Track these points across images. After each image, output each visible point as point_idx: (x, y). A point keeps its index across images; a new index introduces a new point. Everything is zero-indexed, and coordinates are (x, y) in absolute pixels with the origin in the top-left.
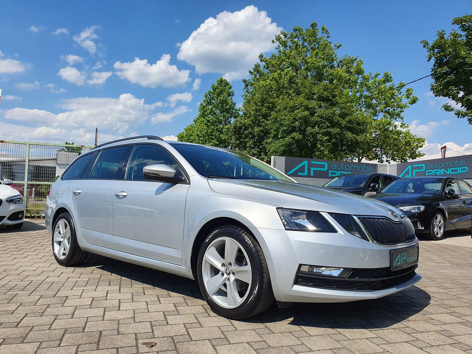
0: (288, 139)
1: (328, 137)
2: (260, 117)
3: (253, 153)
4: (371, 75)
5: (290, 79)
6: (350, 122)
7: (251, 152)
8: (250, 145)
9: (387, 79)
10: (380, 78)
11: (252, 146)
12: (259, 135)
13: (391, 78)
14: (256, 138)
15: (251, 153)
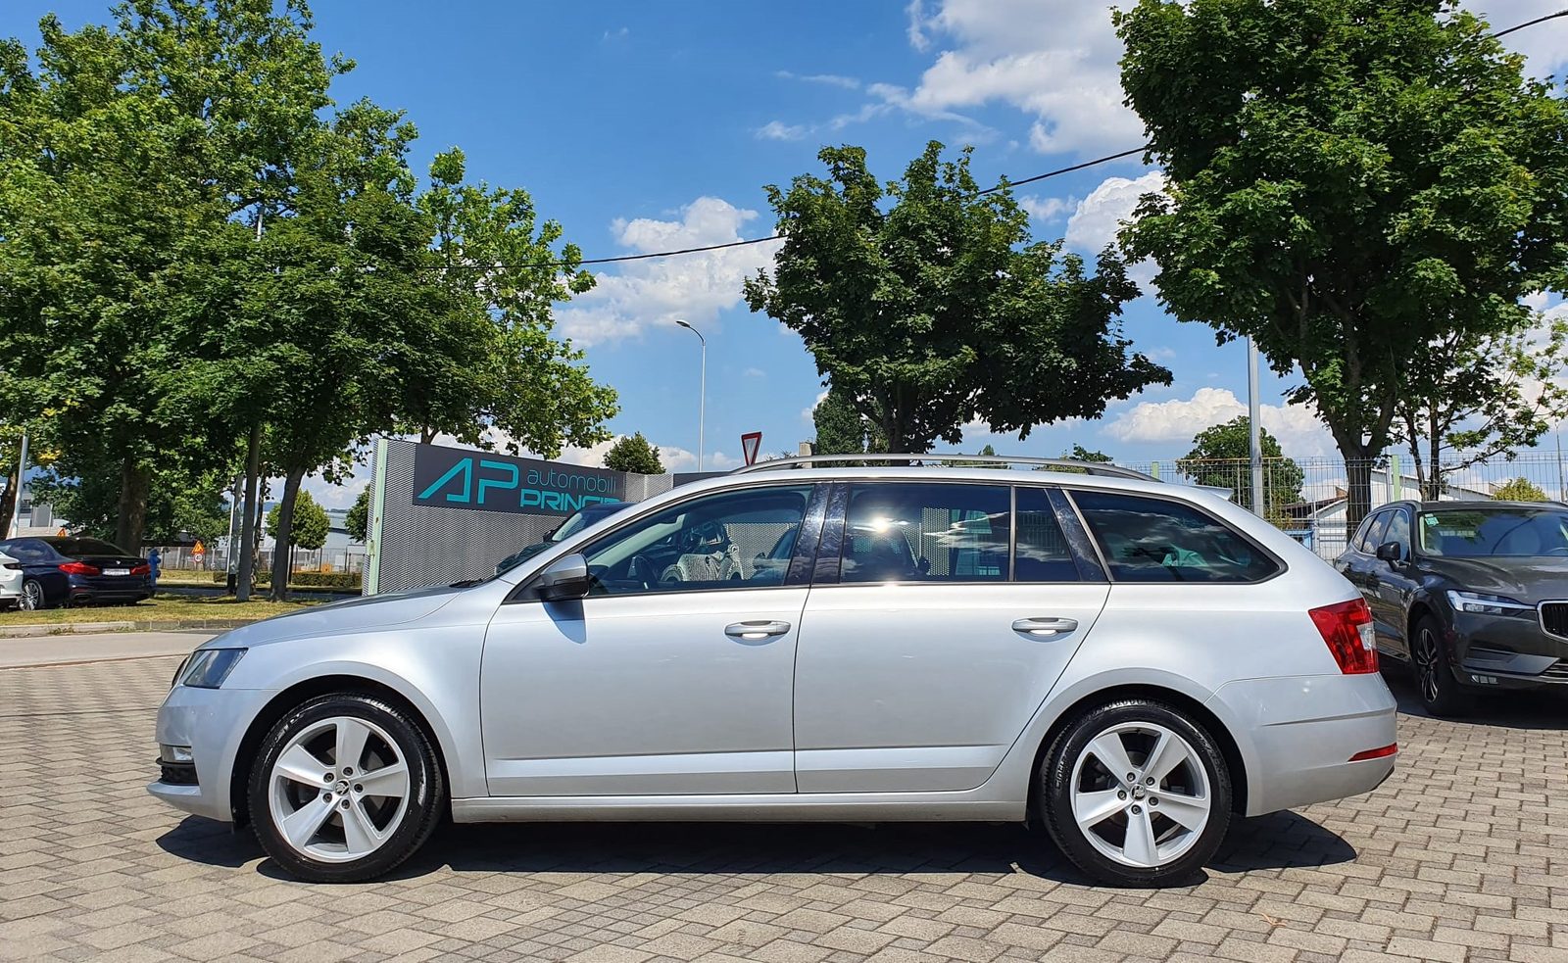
0: (259, 363)
1: (397, 370)
2: (118, 264)
3: (78, 392)
4: (483, 190)
5: (183, 140)
6: (453, 327)
7: (71, 387)
8: (69, 363)
9: (520, 209)
10: (506, 204)
11: (79, 365)
12: (110, 331)
13: (530, 207)
14: (96, 339)
15: (71, 393)
